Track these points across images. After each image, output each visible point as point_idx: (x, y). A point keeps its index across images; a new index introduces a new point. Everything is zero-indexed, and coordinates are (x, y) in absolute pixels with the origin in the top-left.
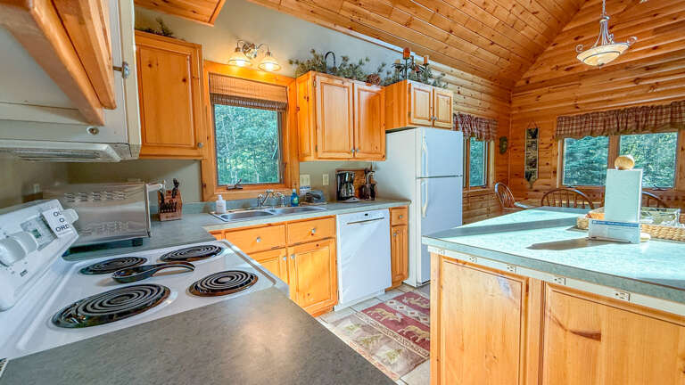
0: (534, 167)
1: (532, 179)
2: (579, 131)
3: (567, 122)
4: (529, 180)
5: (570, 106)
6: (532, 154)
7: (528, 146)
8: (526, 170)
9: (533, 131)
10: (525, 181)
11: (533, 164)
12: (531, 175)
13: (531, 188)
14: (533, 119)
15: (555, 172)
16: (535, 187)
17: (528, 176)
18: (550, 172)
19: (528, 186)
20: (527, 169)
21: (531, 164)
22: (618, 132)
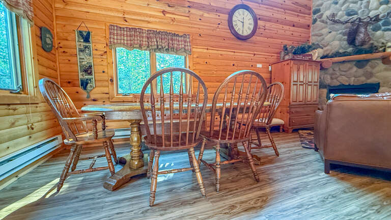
0: (90, 74)
1: (88, 87)
2: (129, 42)
3: (119, 32)
4: (85, 88)
5: (119, 17)
6: (86, 60)
7: (81, 51)
8: (80, 77)
9: (85, 34)
10: (80, 89)
11: (88, 70)
12: (87, 84)
13: (89, 97)
14: (83, 21)
15: (112, 80)
16: (93, 97)
17: (84, 84)
18: (107, 81)
19: (85, 96)
20: (82, 76)
21: (86, 71)
22: (159, 49)
